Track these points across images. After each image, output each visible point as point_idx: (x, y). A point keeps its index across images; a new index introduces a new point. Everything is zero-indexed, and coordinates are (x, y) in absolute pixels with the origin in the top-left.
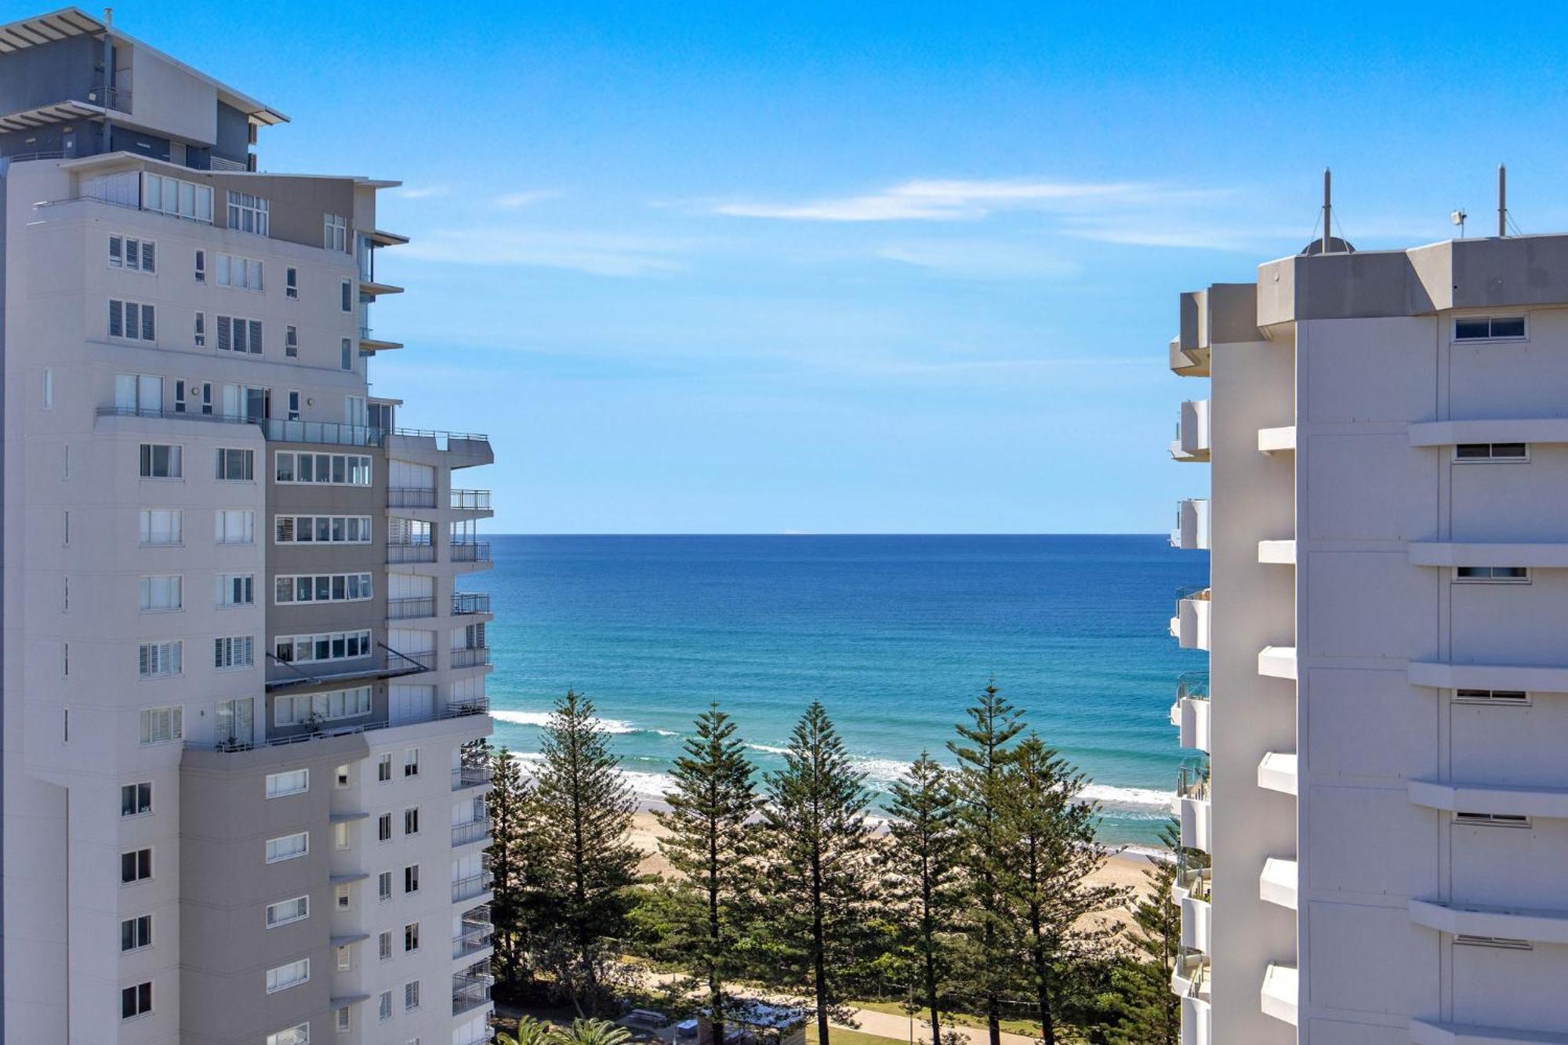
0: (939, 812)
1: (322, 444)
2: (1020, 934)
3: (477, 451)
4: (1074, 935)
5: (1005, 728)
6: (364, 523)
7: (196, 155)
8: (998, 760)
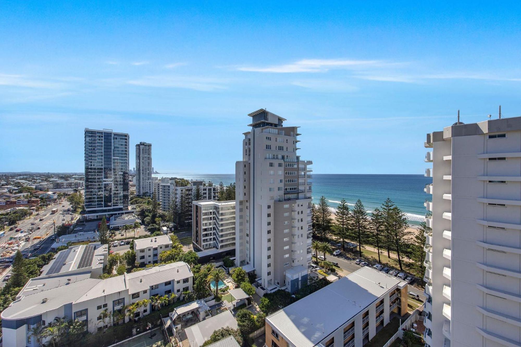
0: (379, 217)
1: (290, 162)
2: (393, 237)
3: (310, 163)
4: (403, 239)
5: (391, 205)
6: (296, 172)
7: (276, 125)
8: (389, 210)
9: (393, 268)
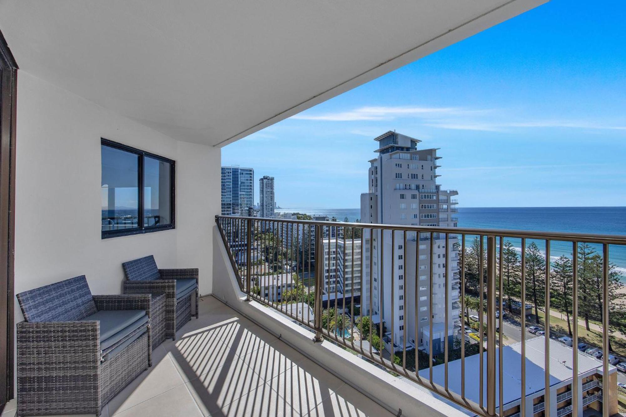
0: (568, 268)
1: (427, 193)
3: (455, 193)
5: (589, 252)
6: (435, 206)
7: (408, 149)
8: (586, 259)
9: (593, 346)
